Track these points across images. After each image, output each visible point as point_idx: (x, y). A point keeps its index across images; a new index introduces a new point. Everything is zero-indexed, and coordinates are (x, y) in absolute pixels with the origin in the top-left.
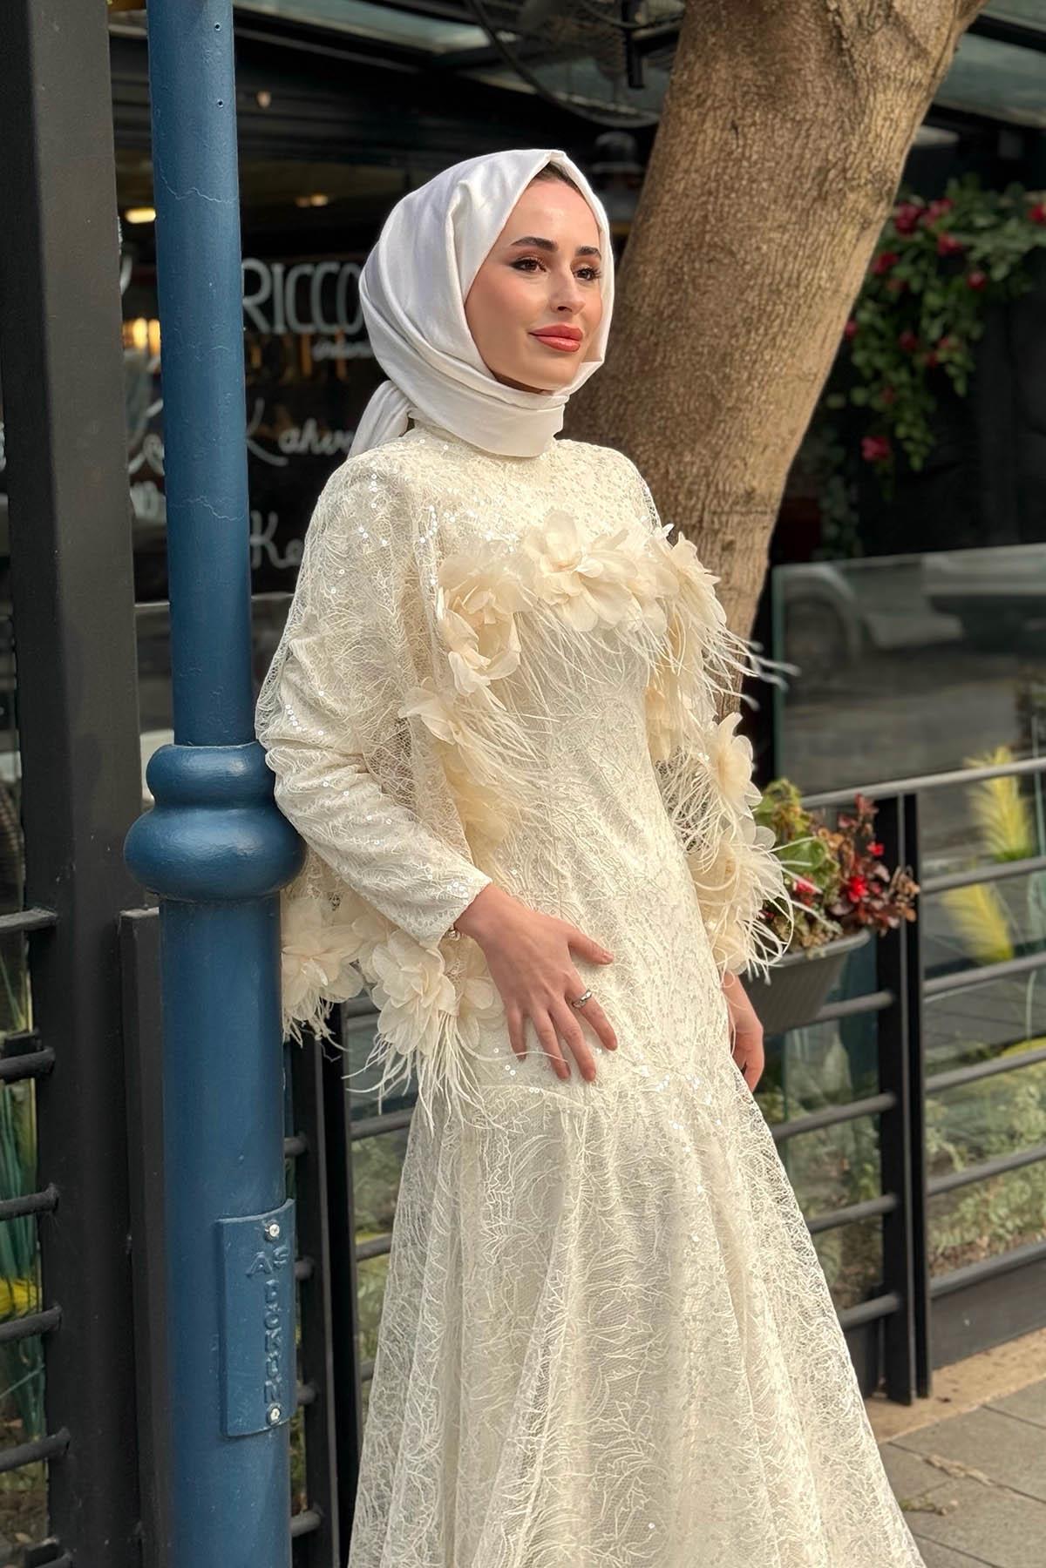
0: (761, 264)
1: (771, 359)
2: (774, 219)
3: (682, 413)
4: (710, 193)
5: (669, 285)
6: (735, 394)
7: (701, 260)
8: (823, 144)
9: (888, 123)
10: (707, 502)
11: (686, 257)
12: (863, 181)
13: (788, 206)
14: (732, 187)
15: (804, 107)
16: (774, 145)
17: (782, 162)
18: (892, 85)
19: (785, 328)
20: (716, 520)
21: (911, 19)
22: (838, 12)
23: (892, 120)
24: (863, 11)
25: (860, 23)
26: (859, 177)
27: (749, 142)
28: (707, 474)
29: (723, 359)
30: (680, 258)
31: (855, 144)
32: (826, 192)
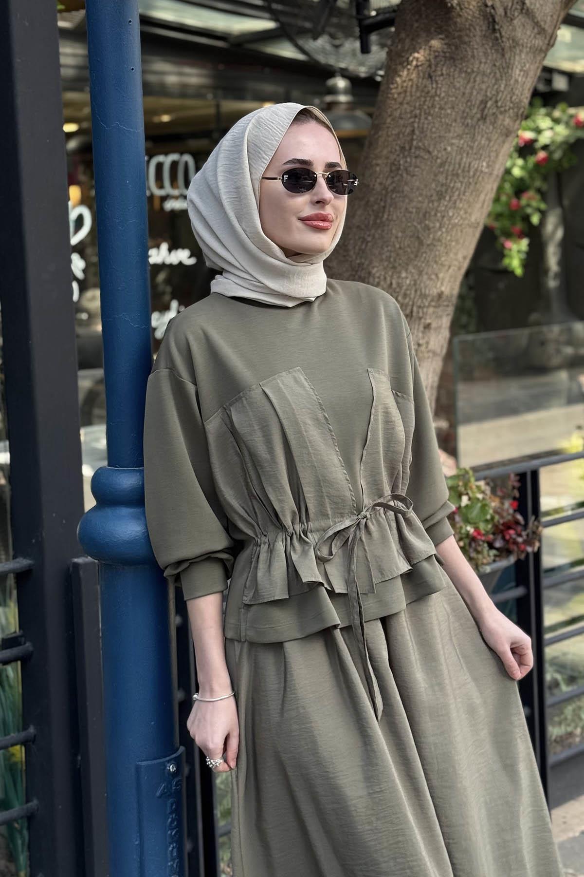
0: (447, 158)
1: (453, 215)
2: (455, 132)
3: (400, 248)
4: (416, 117)
5: (391, 171)
6: (431, 236)
7: (411, 157)
8: (484, 86)
9: (522, 73)
10: (415, 300)
11: (401, 155)
12: (507, 108)
13: (463, 124)
14: (429, 113)
15: (473, 64)
16: (454, 87)
17: (460, 97)
18: (525, 50)
19: (461, 196)
20: (420, 311)
21: (536, 10)
22: (493, 7)
23: (524, 71)
24: (507, 6)
25: (506, 13)
26: (506, 106)
27: (440, 86)
28: (415, 284)
29: (424, 216)
30: (398, 155)
31: (503, 86)
32: (486, 115)
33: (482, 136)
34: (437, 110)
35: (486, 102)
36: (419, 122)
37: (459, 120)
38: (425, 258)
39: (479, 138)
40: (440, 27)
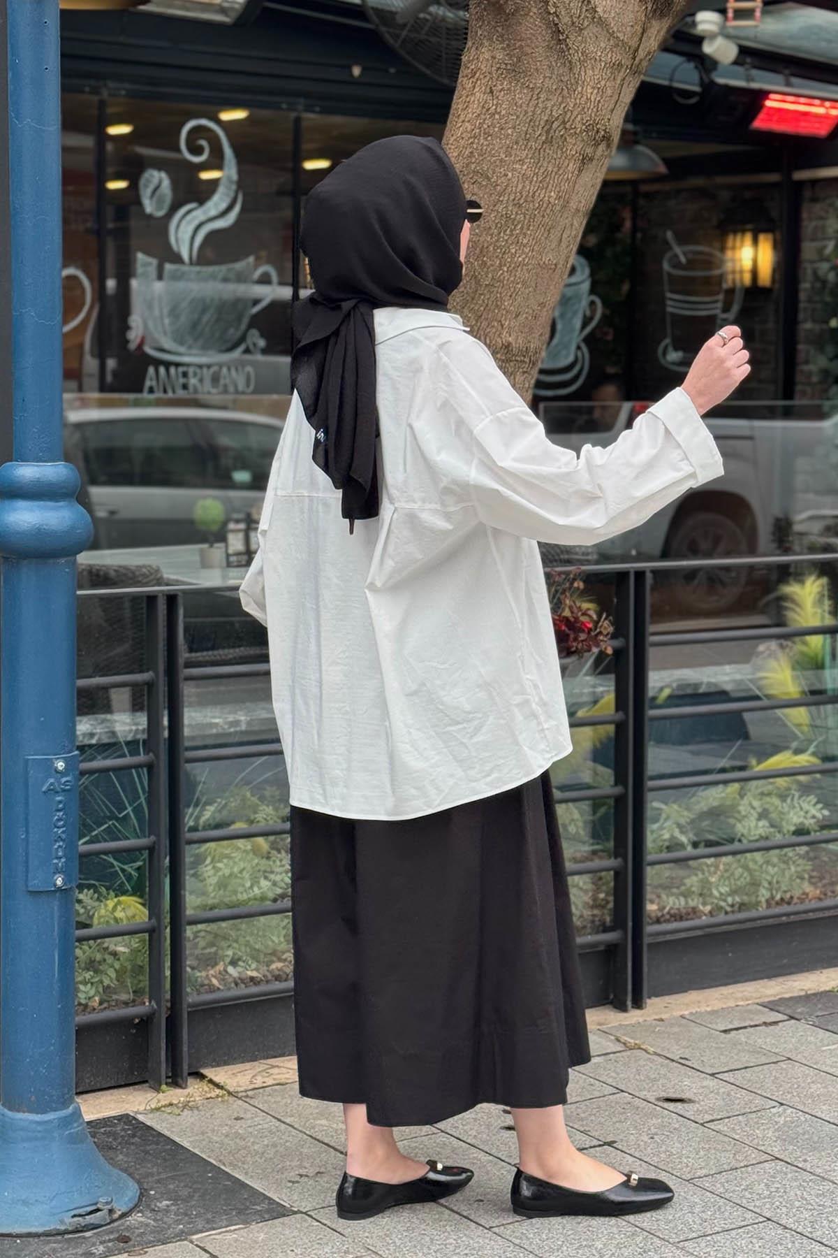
1: (516, 252)
2: (516, 155)
4: (475, 137)
8: (549, 105)
12: (579, 130)
13: (526, 146)
14: (489, 133)
15: (536, 79)
16: (516, 104)
21: (610, 20)
22: (556, 14)
24: (575, 14)
25: (573, 22)
26: (576, 128)
27: (500, 102)
31: (571, 104)
32: (552, 137)
33: (549, 162)
34: (496, 129)
35: (553, 122)
36: (478, 143)
37: (521, 143)
38: (483, 301)
39: (545, 165)
40: (502, 36)
